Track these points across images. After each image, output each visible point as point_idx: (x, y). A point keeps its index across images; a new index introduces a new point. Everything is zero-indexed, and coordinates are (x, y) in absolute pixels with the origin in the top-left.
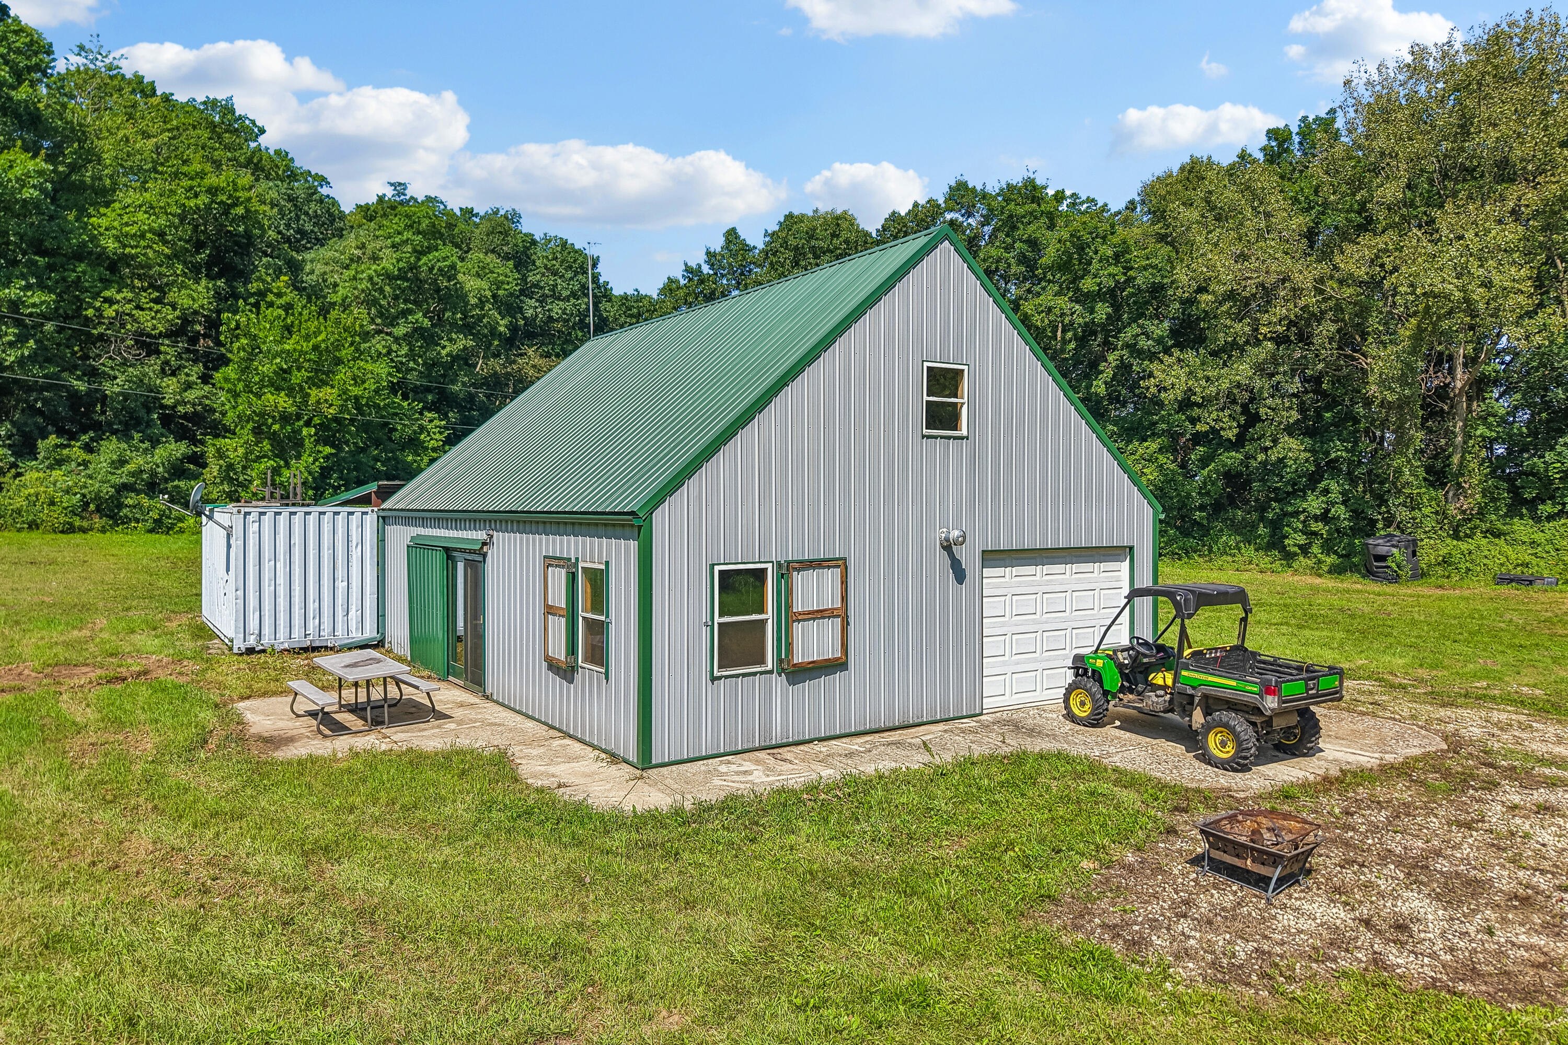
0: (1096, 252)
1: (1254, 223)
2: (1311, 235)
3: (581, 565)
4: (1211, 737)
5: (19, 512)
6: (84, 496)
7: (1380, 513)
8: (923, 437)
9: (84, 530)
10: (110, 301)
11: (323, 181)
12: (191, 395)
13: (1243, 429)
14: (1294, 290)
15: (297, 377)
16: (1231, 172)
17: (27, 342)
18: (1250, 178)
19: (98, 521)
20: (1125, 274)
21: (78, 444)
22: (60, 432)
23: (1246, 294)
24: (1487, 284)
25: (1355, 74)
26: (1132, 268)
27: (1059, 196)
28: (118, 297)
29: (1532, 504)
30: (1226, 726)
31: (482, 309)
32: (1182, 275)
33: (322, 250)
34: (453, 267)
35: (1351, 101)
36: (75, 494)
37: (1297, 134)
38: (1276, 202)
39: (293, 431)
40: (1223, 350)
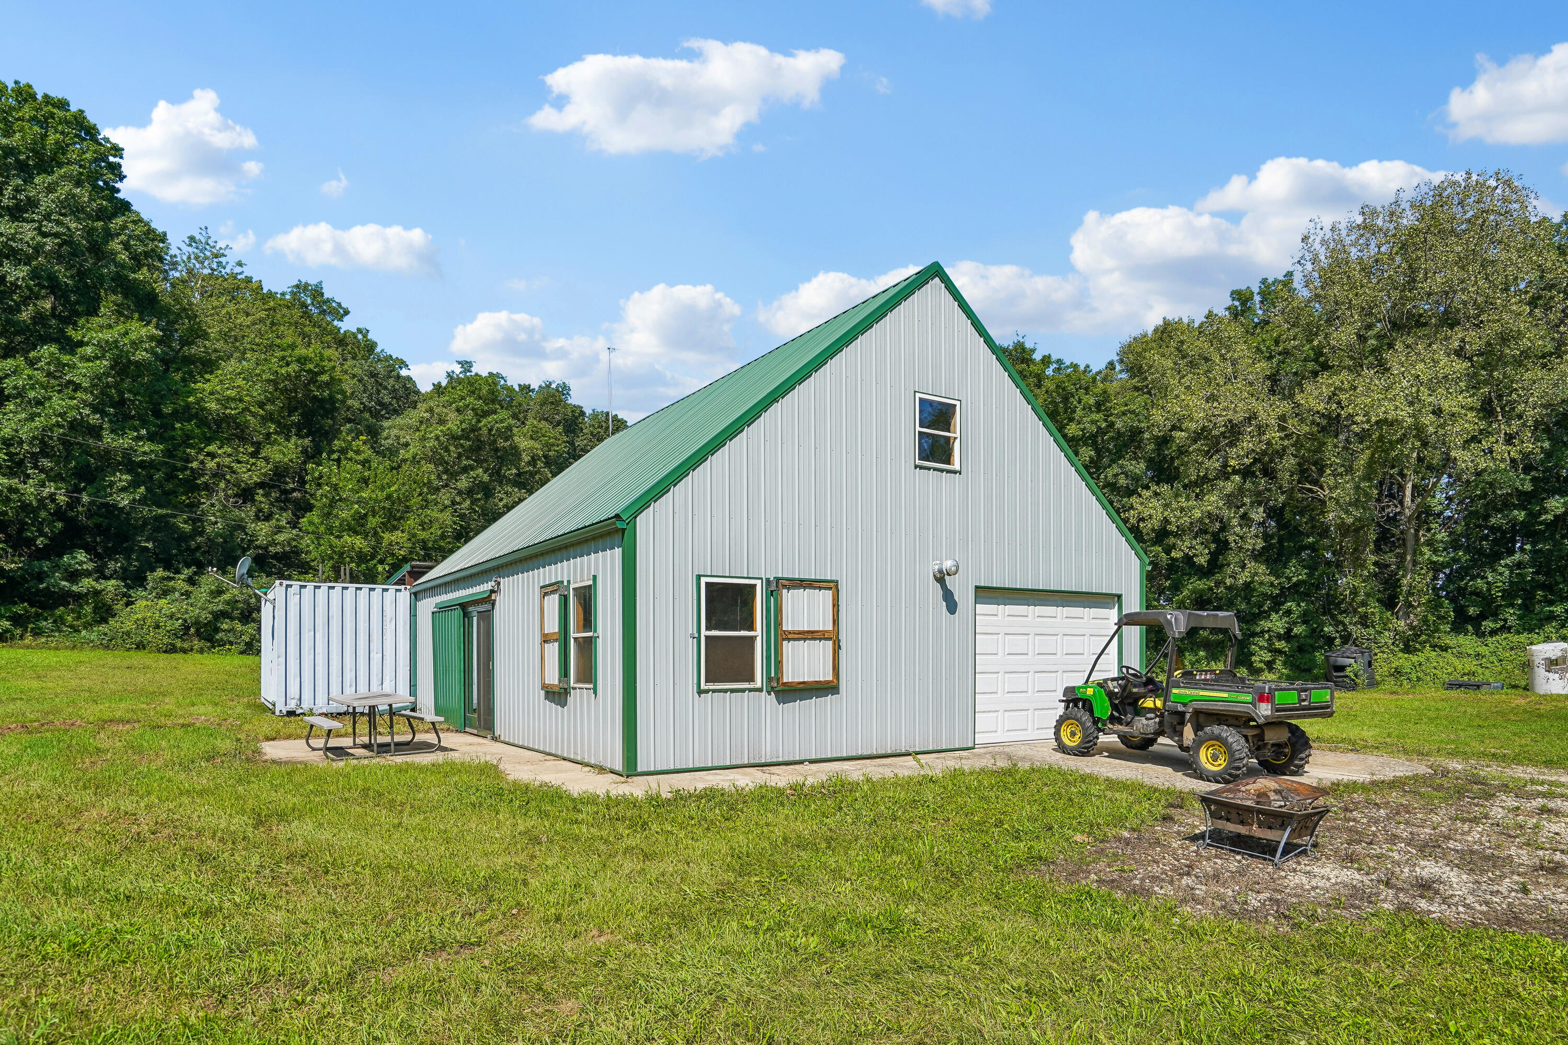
0: (1080, 402)
1: (1220, 368)
2: (1273, 378)
3: (572, 587)
4: (1202, 752)
5: (128, 634)
6: (185, 621)
7: (1337, 632)
8: (916, 467)
9: (185, 651)
10: (212, 455)
11: (403, 364)
12: (281, 538)
13: (1214, 557)
14: (1259, 427)
15: (373, 522)
16: (1201, 330)
17: (139, 487)
18: (1218, 329)
19: (197, 643)
20: (1106, 420)
21: (182, 577)
22: (167, 568)
23: (1215, 432)
24: (1437, 412)
25: (1312, 231)
26: (1111, 415)
27: (1046, 360)
28: (219, 452)
29: (1476, 621)
30: (1218, 738)
31: (534, 467)
32: (1158, 416)
33: (398, 419)
34: (509, 428)
35: (1308, 256)
36: (177, 620)
37: (1259, 293)
38: (1241, 349)
39: (368, 569)
40: (1195, 484)
